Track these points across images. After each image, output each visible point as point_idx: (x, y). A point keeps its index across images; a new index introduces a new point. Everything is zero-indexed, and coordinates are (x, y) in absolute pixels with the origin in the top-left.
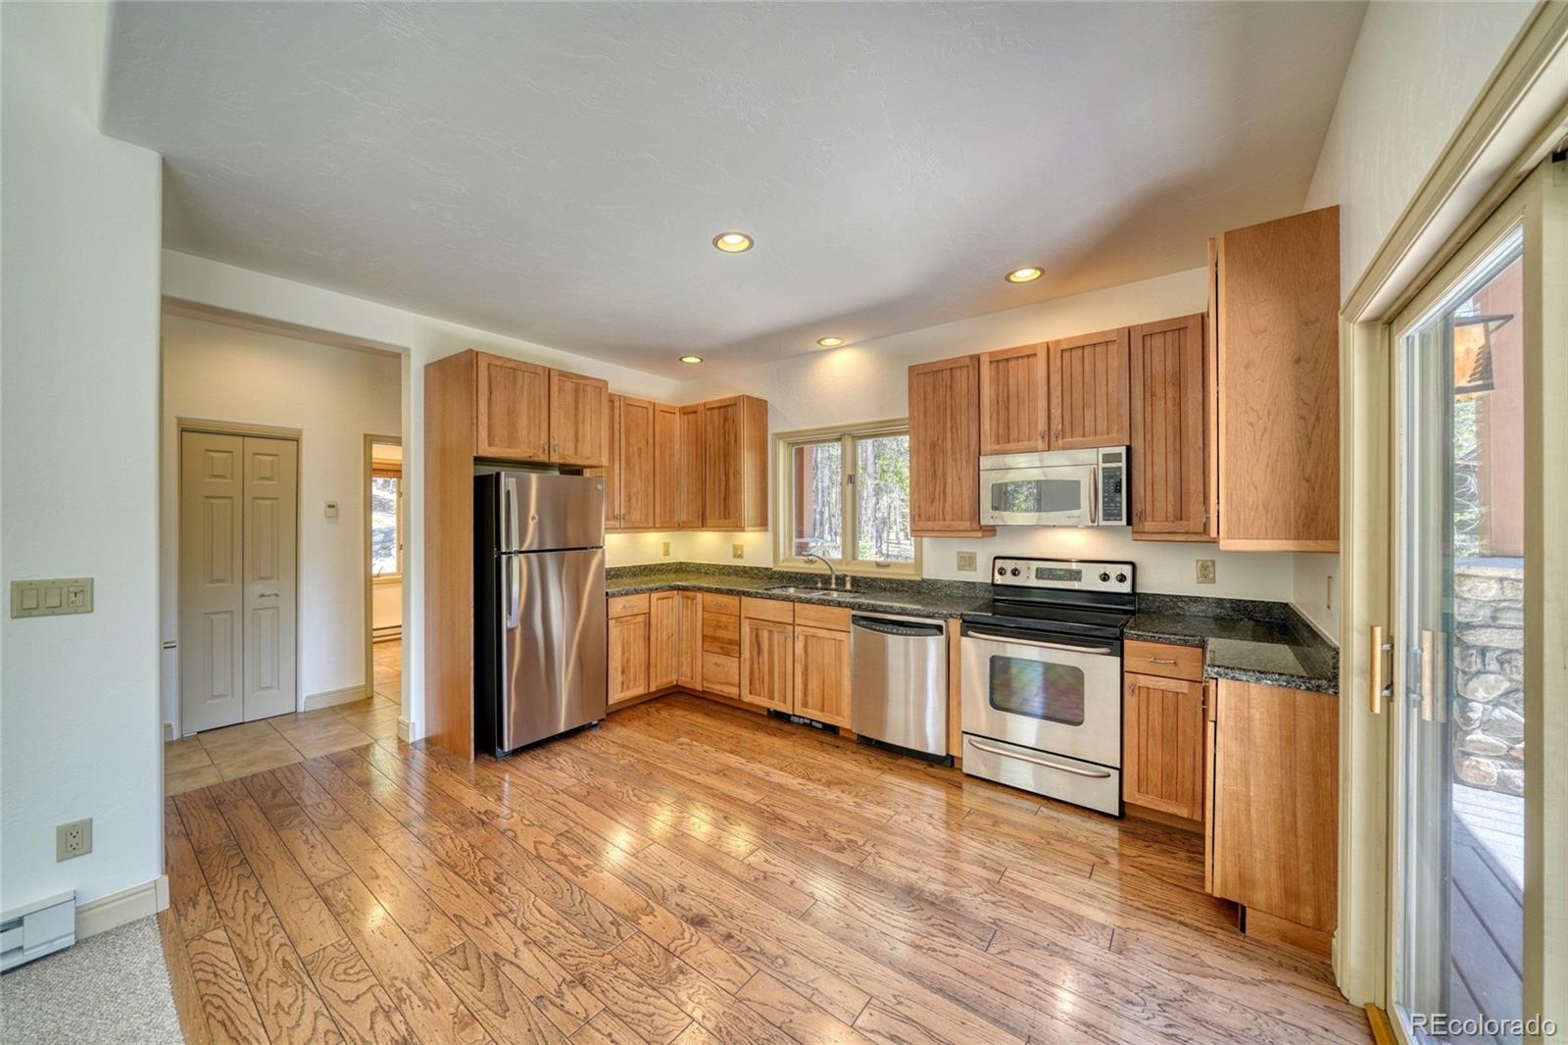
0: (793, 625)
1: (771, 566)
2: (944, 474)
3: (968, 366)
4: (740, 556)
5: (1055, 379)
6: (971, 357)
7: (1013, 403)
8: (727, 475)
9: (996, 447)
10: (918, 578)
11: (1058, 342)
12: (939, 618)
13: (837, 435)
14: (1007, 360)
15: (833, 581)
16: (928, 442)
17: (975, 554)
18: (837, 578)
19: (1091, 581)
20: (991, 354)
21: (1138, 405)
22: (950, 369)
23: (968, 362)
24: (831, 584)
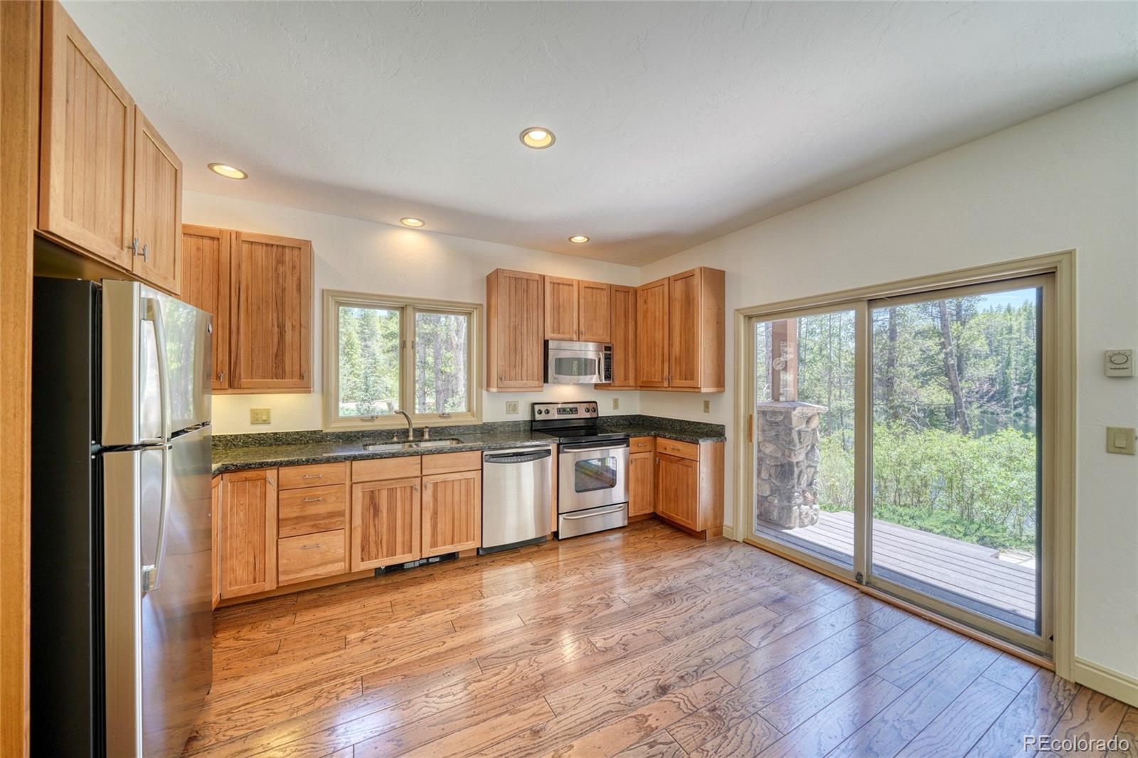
0: (421, 475)
1: (320, 428)
2: (523, 348)
3: (538, 281)
4: (266, 422)
5: (582, 301)
6: (540, 275)
7: (561, 310)
9: (553, 335)
10: (480, 423)
11: (582, 282)
13: (402, 305)
14: (559, 284)
15: (411, 433)
17: (518, 402)
18: (415, 430)
19: (582, 413)
20: (551, 277)
21: (613, 323)
22: (527, 279)
23: (537, 278)
24: (408, 436)
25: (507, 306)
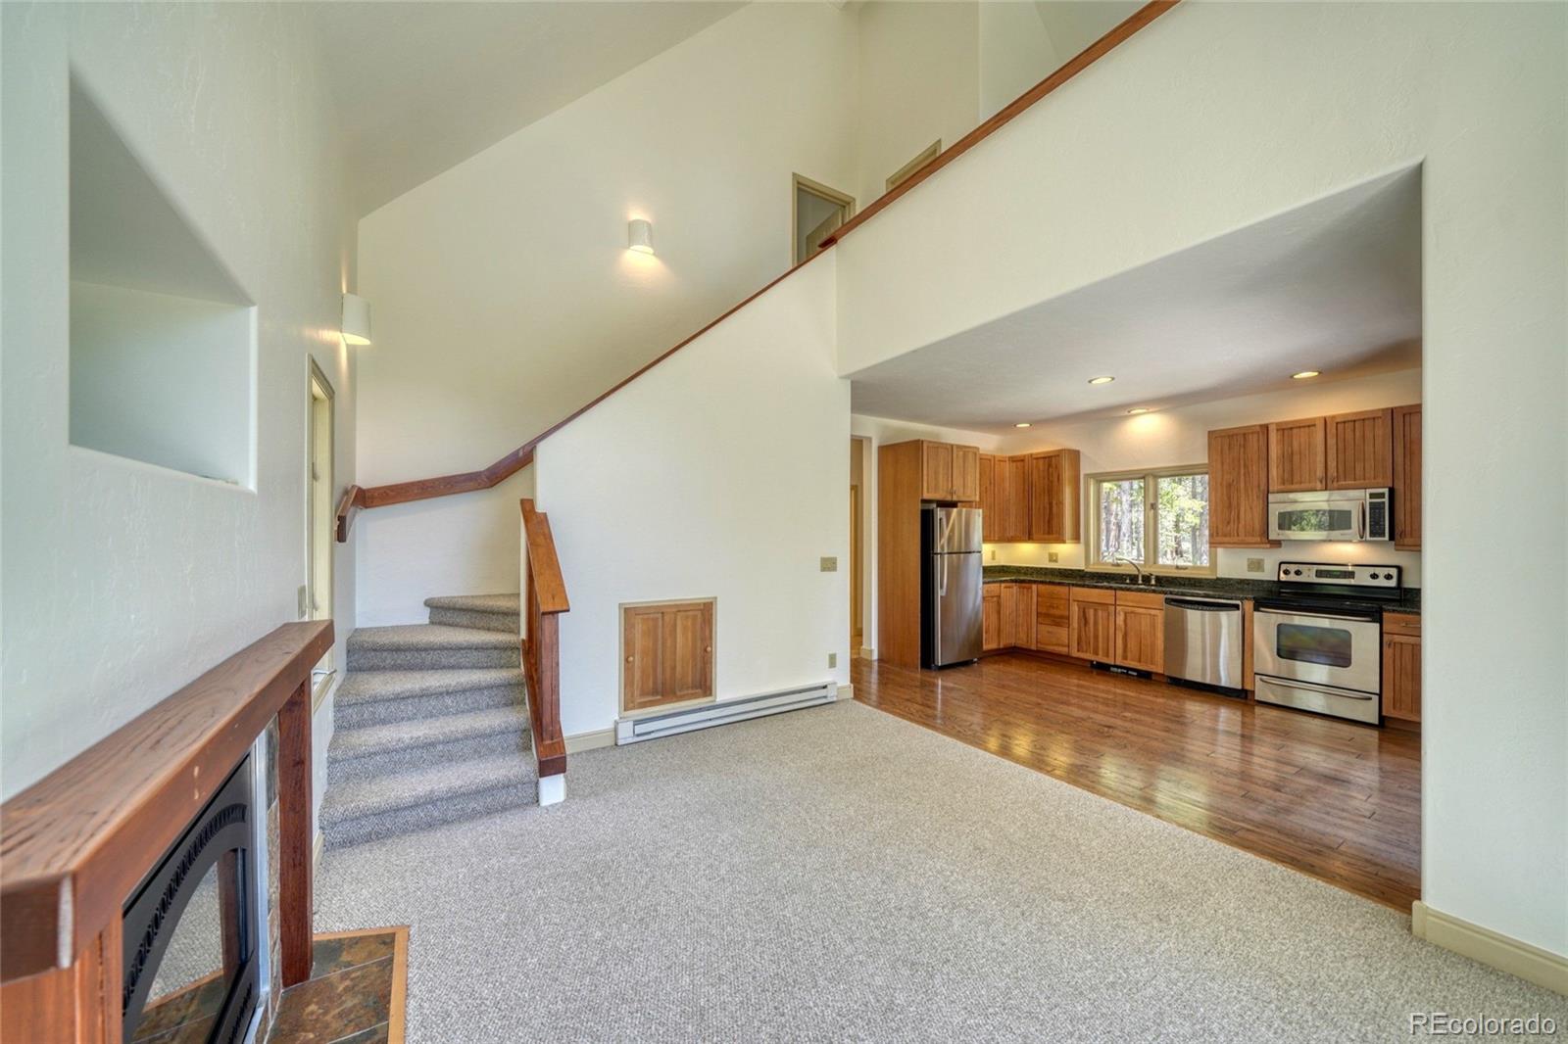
0: (1115, 605)
1: (1083, 568)
2: (1238, 505)
3: (1258, 433)
4: (1056, 561)
5: (1332, 442)
6: (1261, 426)
7: (1296, 458)
8: (1051, 504)
9: (1282, 487)
10: (1215, 577)
11: (1334, 417)
12: (1236, 599)
13: (1141, 475)
14: (1291, 429)
15: (1140, 578)
16: (1224, 483)
17: (1262, 560)
18: (1143, 576)
19: (1363, 579)
20: (1277, 424)
21: (1399, 460)
22: (1244, 434)
23: (1258, 429)
24: (1137, 581)
25: (1219, 466)
